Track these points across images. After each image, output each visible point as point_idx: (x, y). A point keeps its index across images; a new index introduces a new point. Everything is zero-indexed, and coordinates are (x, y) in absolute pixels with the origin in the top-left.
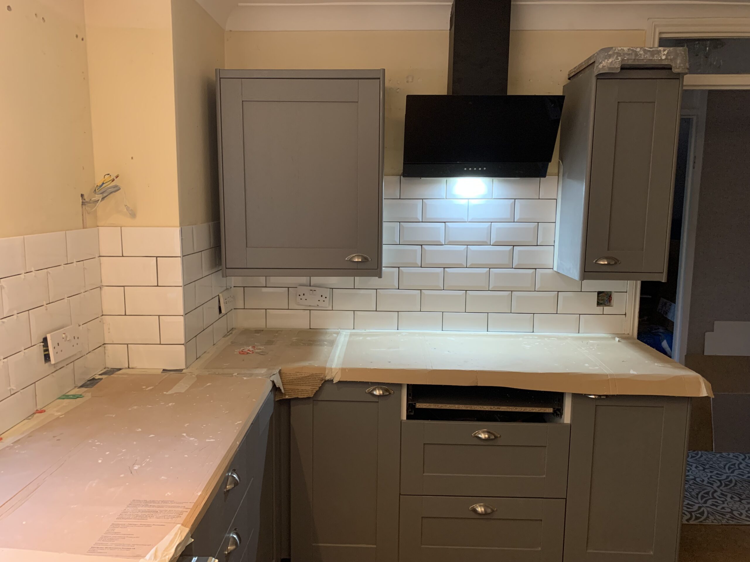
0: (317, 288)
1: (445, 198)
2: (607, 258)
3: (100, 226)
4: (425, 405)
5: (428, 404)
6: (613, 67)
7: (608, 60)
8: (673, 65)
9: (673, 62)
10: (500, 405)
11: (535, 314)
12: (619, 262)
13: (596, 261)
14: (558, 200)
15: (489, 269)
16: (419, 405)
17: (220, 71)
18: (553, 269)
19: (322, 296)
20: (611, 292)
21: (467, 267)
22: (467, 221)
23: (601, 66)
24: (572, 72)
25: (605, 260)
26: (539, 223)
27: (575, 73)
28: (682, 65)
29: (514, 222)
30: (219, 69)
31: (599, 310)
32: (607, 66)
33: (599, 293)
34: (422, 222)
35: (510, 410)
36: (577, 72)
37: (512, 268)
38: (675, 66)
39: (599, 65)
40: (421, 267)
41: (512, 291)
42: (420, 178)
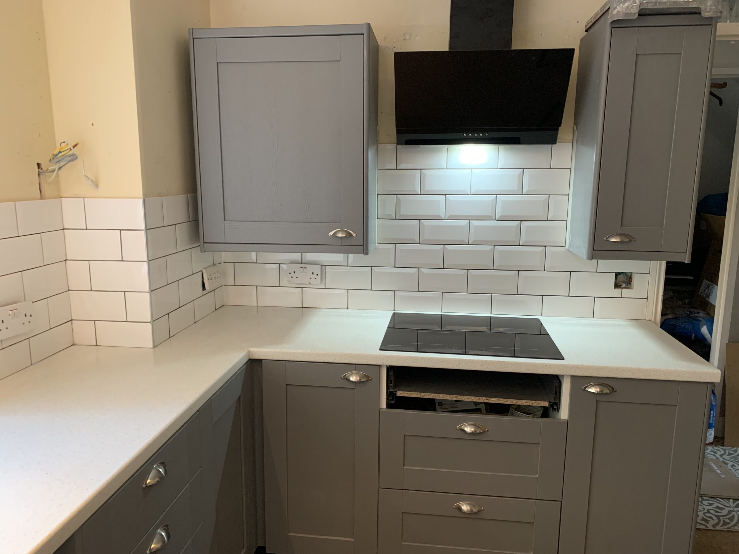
0: (307, 265)
1: (446, 168)
2: (620, 235)
3: (63, 198)
4: (406, 393)
5: (410, 393)
6: (629, 12)
7: (623, 5)
8: (703, 7)
9: (703, 3)
10: (490, 397)
11: (544, 296)
12: (634, 240)
13: (607, 238)
14: (571, 170)
15: (493, 246)
16: (400, 393)
17: (193, 30)
18: (565, 246)
19: (313, 273)
20: (631, 273)
21: (470, 244)
22: (469, 194)
23: (615, 12)
24: (589, 23)
25: (618, 237)
26: (550, 196)
27: (592, 24)
28: (714, 8)
29: (522, 194)
30: (192, 29)
31: (617, 292)
32: (623, 11)
33: (617, 274)
34: (420, 195)
35: (501, 402)
36: (593, 22)
37: (520, 245)
38: (705, 9)
39: (613, 10)
40: (419, 244)
41: (519, 271)
42: (418, 146)
